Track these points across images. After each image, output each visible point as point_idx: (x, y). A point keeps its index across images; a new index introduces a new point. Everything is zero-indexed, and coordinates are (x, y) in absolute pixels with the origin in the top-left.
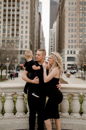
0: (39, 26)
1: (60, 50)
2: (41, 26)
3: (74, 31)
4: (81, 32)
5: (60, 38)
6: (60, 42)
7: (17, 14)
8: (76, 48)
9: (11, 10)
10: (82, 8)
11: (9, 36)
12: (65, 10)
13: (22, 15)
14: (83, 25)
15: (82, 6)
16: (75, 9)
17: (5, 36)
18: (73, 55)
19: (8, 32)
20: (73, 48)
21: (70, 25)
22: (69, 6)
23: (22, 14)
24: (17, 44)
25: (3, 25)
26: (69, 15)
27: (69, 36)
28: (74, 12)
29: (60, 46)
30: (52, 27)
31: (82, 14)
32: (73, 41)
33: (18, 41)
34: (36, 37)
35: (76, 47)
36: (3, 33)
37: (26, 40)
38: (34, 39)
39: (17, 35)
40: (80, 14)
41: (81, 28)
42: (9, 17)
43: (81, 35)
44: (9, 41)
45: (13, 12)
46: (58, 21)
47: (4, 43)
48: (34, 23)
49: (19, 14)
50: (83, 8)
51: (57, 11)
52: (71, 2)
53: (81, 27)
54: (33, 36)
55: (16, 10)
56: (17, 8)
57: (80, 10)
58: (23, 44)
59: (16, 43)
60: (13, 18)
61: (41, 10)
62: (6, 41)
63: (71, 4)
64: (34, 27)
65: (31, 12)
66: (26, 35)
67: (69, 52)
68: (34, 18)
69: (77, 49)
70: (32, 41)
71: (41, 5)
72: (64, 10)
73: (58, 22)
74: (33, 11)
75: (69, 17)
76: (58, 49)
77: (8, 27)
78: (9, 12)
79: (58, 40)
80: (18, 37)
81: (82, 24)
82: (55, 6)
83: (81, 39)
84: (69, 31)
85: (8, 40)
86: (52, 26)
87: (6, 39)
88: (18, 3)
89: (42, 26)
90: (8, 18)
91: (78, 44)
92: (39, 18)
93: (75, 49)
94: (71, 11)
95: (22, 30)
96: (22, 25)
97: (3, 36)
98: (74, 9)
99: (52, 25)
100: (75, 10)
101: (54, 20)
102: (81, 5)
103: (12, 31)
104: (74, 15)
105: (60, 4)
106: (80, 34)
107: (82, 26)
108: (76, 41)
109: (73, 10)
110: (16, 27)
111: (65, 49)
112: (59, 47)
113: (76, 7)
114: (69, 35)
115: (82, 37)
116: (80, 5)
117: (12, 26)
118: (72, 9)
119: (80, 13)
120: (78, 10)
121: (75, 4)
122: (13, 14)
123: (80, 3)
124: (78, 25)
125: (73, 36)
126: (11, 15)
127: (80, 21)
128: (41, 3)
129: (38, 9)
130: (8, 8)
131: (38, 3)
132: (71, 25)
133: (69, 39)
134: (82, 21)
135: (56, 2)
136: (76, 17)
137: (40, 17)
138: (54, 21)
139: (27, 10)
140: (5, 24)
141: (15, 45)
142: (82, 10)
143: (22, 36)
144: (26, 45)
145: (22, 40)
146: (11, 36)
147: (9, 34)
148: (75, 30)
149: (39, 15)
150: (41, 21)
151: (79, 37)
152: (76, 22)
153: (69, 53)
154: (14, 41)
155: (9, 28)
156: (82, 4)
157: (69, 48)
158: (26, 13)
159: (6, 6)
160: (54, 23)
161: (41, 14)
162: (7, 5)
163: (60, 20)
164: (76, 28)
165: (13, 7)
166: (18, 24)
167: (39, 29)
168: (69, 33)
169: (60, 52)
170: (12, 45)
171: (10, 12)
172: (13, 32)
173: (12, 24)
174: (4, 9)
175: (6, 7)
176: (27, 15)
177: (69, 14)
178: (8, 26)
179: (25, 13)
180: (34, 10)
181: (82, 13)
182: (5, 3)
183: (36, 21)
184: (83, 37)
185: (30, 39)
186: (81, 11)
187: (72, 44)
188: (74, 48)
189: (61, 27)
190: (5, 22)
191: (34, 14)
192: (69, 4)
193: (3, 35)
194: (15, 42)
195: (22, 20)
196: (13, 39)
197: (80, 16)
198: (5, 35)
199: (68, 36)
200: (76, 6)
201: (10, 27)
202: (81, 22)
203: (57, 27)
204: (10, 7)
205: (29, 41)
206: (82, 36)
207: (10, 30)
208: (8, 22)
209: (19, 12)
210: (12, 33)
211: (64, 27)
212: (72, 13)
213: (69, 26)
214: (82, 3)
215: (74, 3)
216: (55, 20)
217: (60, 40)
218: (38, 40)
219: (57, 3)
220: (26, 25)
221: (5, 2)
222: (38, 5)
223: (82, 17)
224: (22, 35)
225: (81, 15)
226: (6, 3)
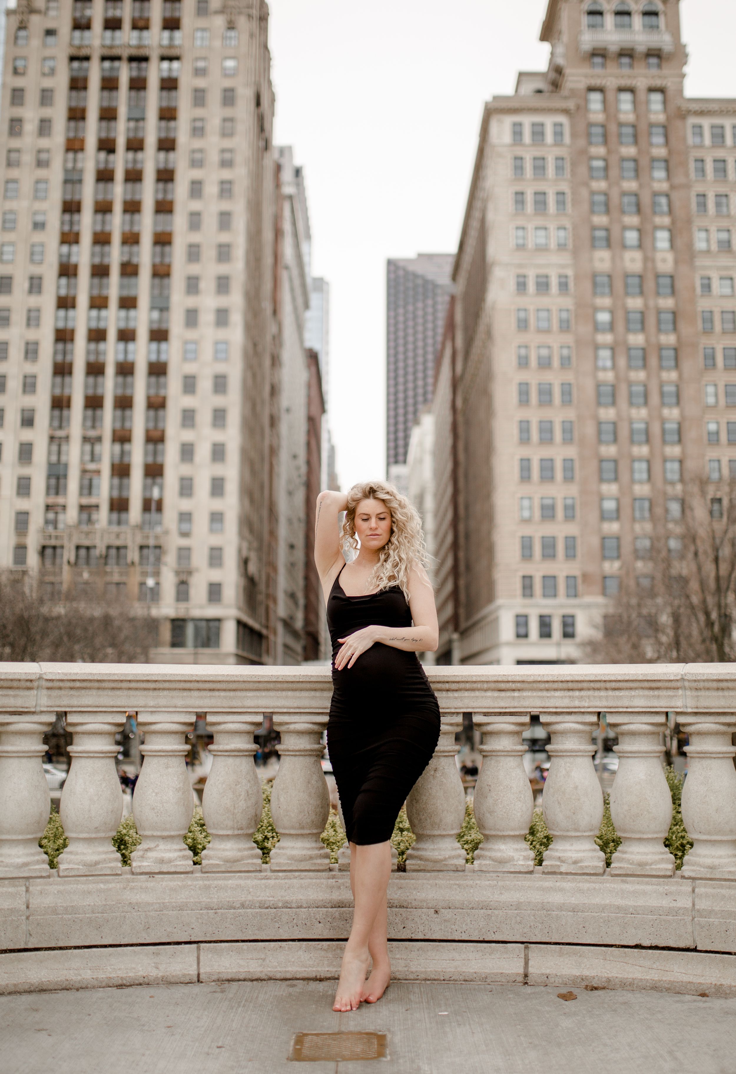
0: (308, 444)
1: (462, 611)
2: (325, 446)
3: (559, 474)
4: (609, 481)
5: (461, 527)
6: (461, 554)
7: (153, 358)
8: (576, 596)
9: (112, 335)
10: (612, 312)
11: (94, 517)
12: (489, 334)
13: (190, 368)
14: (624, 433)
15: (606, 301)
16: (561, 321)
17: (61, 517)
18: (558, 645)
19: (81, 488)
20: (555, 595)
21: (528, 431)
22: (524, 301)
23: (185, 359)
24: (150, 569)
25: (52, 438)
26: (523, 363)
27: (526, 514)
28: (556, 346)
29: (462, 583)
30: (405, 454)
31: (613, 358)
32: (554, 546)
33: (158, 547)
34: (290, 521)
35: (580, 587)
36: (48, 493)
37: (215, 541)
38: (273, 533)
39: (147, 505)
40: (596, 358)
41: (610, 451)
42: (91, 380)
43: (610, 505)
44: (88, 548)
45: (121, 346)
46: (448, 405)
47: (54, 563)
48: (274, 421)
49: (163, 358)
50: (620, 315)
51: (439, 338)
52: (531, 274)
53: (607, 443)
54: (265, 513)
55: (143, 334)
56: (151, 322)
57: (597, 328)
58: (190, 573)
59: (141, 564)
60: (125, 386)
61: (325, 333)
62: (69, 554)
63: (531, 287)
64: (273, 451)
65: (255, 345)
66: (217, 505)
67: (526, 624)
68: (274, 391)
69: (588, 599)
70: (259, 549)
71: (326, 301)
72: (482, 328)
73: (448, 418)
74: (268, 338)
75: (523, 376)
76: (449, 610)
77: (82, 453)
78: (93, 346)
79: (449, 539)
80: (160, 523)
81: (615, 424)
82: (420, 305)
83: (613, 527)
84: (525, 476)
85: (86, 543)
86: (406, 445)
87: (70, 536)
88: (162, 287)
89: (332, 449)
90: (86, 386)
91: (592, 568)
92: (309, 386)
93: (573, 601)
94: (533, 339)
95: (186, 470)
96: (188, 436)
97: (51, 516)
98: (555, 325)
99: (407, 438)
100: (565, 327)
101: (415, 404)
102: (603, 295)
103: (116, 481)
104: (556, 363)
105: (459, 289)
106: (602, 499)
107: (615, 440)
108: (579, 542)
109: (548, 331)
110: (146, 454)
111: (500, 601)
112: (455, 593)
113: (571, 307)
114: (526, 503)
115: (617, 515)
116: (595, 294)
117: (117, 447)
118: (544, 325)
119: (597, 347)
120: (585, 329)
121: (563, 286)
122: (121, 357)
123: (595, 284)
124: (590, 430)
125: (553, 508)
126: (110, 370)
127: (599, 404)
128: (320, 284)
129: (300, 327)
130: (89, 319)
131: (304, 285)
132: (535, 435)
133: (527, 531)
134: (614, 403)
135: (430, 277)
136: (569, 377)
137: (314, 381)
138: (415, 412)
139: (222, 334)
140: (60, 427)
141: (134, 579)
142: (612, 327)
143: (185, 517)
144: (215, 575)
145: (184, 542)
146: (103, 515)
147: (92, 500)
148: (568, 465)
149: (309, 367)
150: (323, 410)
151: (594, 516)
152: (570, 414)
153: (526, 636)
154: (125, 547)
155: (93, 459)
156: (611, 286)
157: (524, 595)
158: (216, 352)
159: (74, 306)
160: (417, 422)
161: (322, 359)
162: (83, 300)
163: (459, 403)
164: (571, 452)
165: (123, 313)
166: (156, 428)
167: (309, 463)
168: (526, 489)
169: (463, 625)
170: (116, 578)
171: (102, 346)
172: (121, 487)
173: (114, 432)
174: (61, 325)
175: (71, 313)
176: (221, 368)
177: (520, 357)
178: (88, 448)
179: (207, 352)
180: (273, 329)
181: (613, 349)
182: (68, 286)
183: (288, 410)
184: (626, 512)
185: (241, 535)
186: (607, 338)
187: (549, 568)
188: (562, 599)
189: (466, 449)
190: (61, 419)
191: (276, 361)
192: (521, 286)
193: (48, 508)
194: (133, 555)
195: (188, 401)
196: (118, 536)
197: (596, 368)
198: (64, 507)
199: (522, 509)
200: (568, 302)
201: (97, 448)
202: (608, 414)
203: (436, 454)
204: (104, 313)
205: (240, 551)
206: (618, 510)
207: (98, 472)
208: (85, 419)
209: (164, 346)
210: (116, 494)
211: (489, 449)
212: (544, 352)
213: (525, 439)
214: (606, 280)
215: (554, 282)
216: (425, 401)
217: (462, 541)
218: (300, 543)
219: (435, 286)
220: (219, 436)
221: (64, 281)
222: (300, 301)
223: (609, 376)
224: (185, 505)
225: (609, 364)
226: (76, 286)
